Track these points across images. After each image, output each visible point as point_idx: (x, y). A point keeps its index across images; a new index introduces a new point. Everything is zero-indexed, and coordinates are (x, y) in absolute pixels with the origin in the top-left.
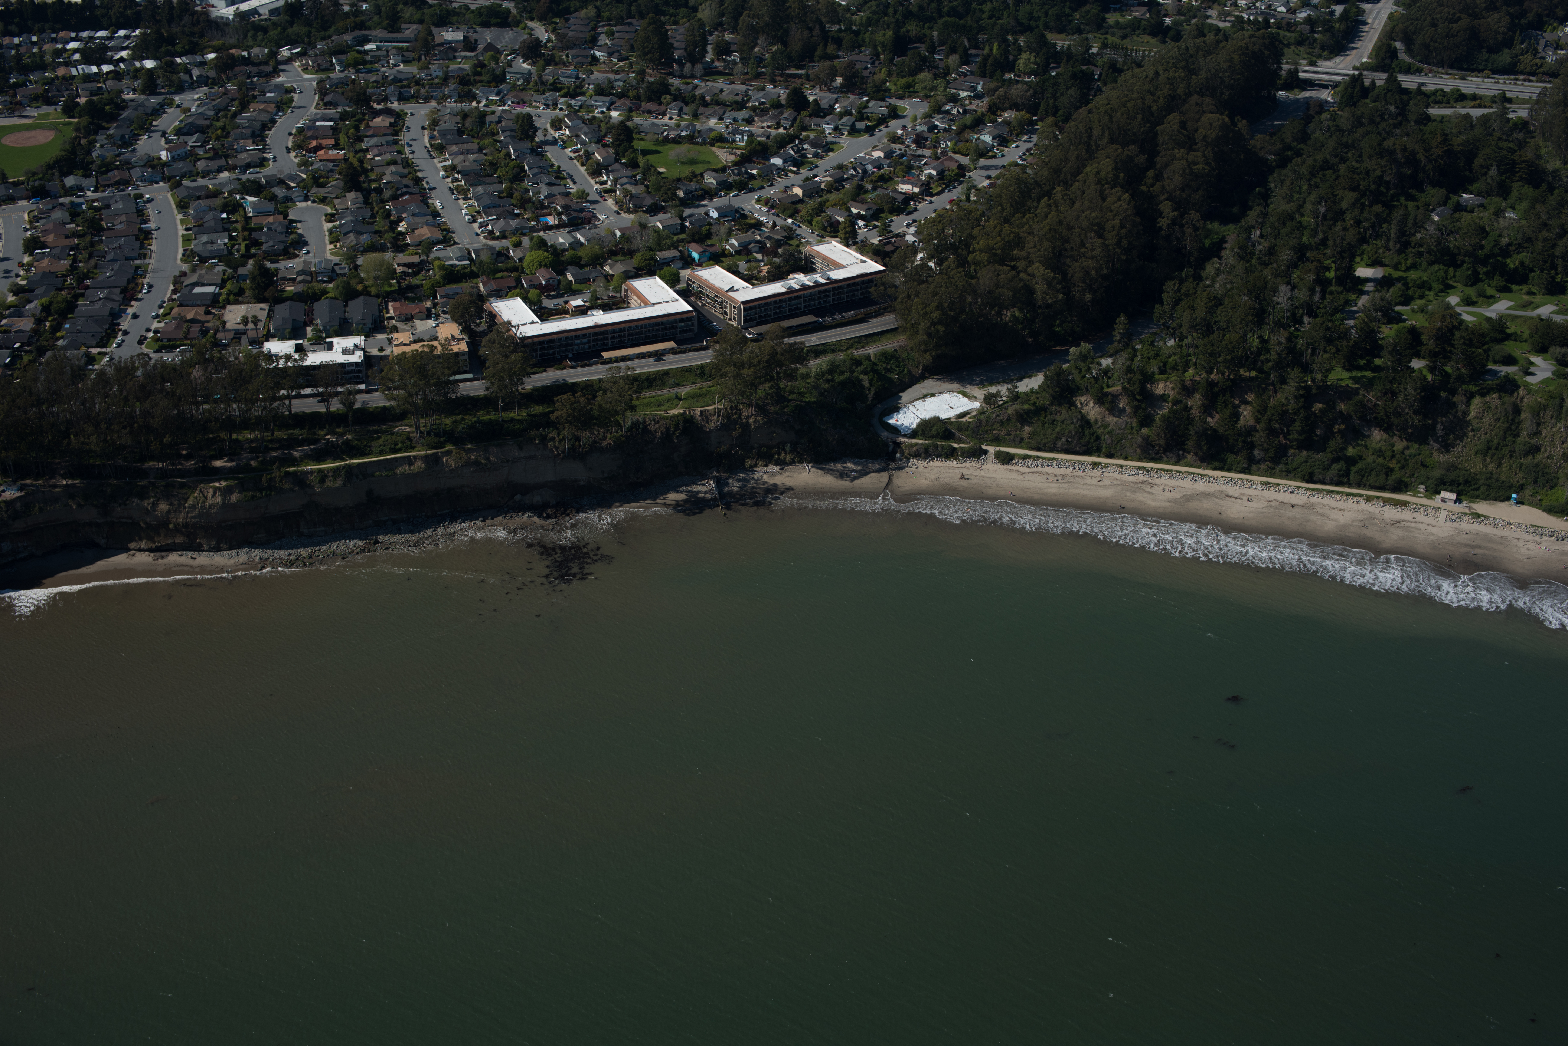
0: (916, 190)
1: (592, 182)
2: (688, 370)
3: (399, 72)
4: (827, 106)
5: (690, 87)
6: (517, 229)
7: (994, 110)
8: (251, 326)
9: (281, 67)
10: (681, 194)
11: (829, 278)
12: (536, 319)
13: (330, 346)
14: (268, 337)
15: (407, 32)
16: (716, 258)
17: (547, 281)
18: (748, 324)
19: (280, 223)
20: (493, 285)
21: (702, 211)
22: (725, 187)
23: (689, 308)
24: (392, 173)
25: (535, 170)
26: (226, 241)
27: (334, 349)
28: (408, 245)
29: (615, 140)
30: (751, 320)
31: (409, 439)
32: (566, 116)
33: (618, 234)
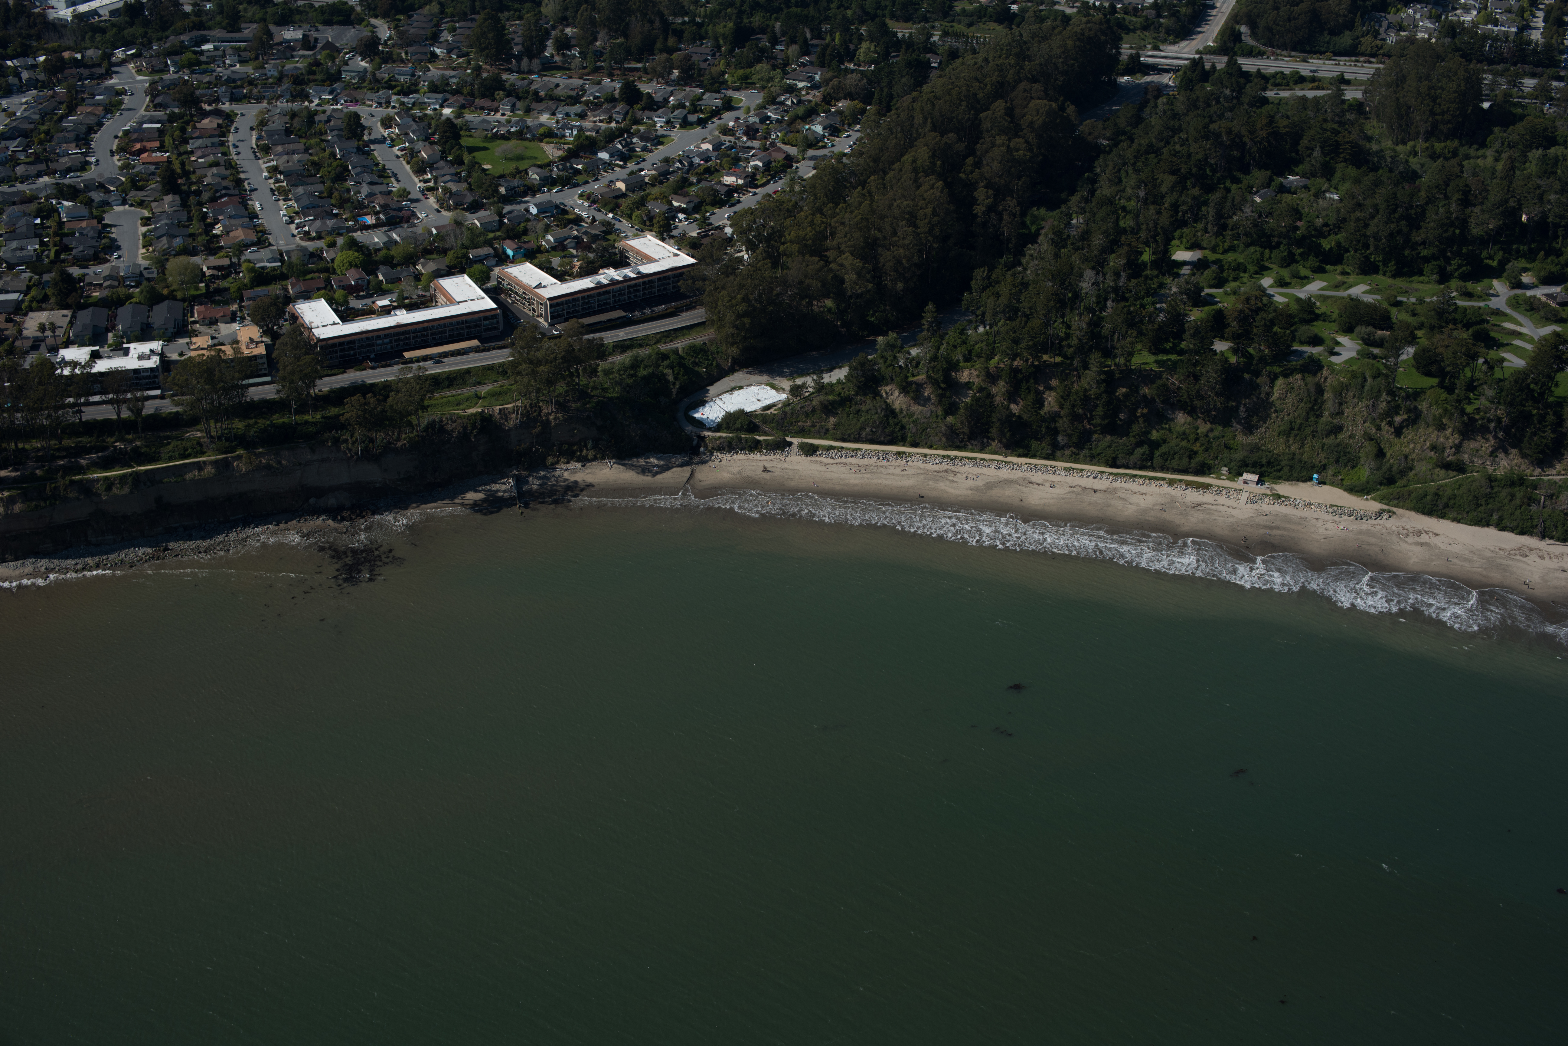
0: (741, 182)
1: (416, 180)
2: (490, 368)
3: (233, 72)
4: (661, 100)
5: (526, 82)
6: (334, 230)
7: (828, 100)
8: (48, 333)
9: (114, 69)
10: (502, 190)
11: (639, 273)
12: (338, 320)
13: (126, 352)
14: (67, 344)
15: (246, 32)
16: (531, 255)
17: (356, 281)
18: (555, 321)
19: (92, 228)
20: (301, 287)
21: (522, 207)
22: (549, 182)
23: (494, 306)
24: (213, 175)
25: (359, 170)
26: (37, 247)
27: (130, 355)
28: (222, 247)
29: (441, 138)
30: (559, 316)
31: (199, 444)
32: (396, 114)
33: (434, 231)
